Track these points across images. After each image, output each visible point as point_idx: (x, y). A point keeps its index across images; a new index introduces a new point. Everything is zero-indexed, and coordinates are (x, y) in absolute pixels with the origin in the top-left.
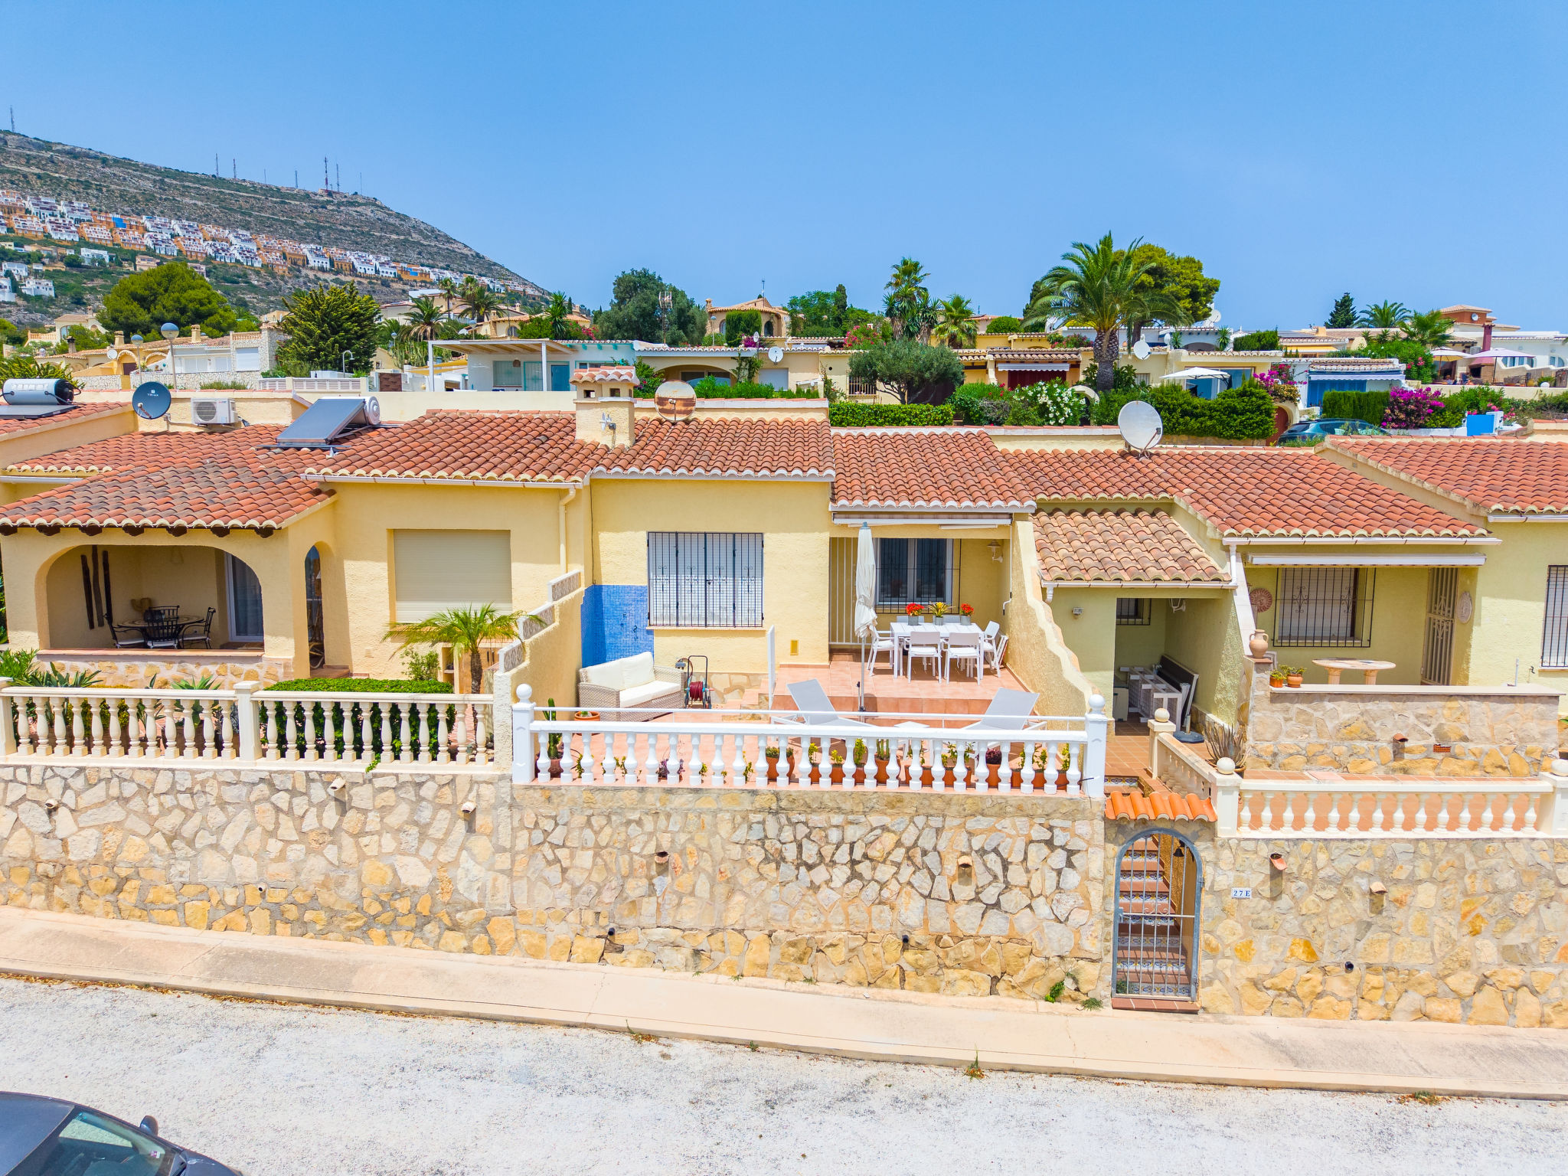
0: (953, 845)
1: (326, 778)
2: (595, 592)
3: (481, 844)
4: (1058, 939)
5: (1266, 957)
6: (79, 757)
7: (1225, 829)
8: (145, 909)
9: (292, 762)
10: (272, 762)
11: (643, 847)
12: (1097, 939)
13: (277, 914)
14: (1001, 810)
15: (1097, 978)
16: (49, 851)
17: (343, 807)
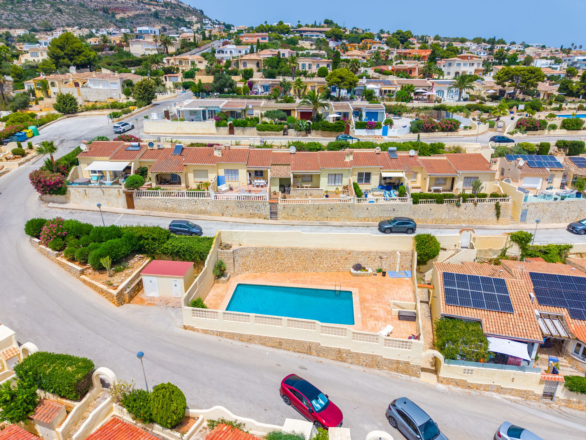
0: (255, 205)
1: (194, 199)
2: (218, 177)
3: (210, 205)
4: (265, 214)
5: (283, 215)
6: (168, 197)
7: (279, 203)
8: (176, 212)
9: (190, 198)
10: (188, 198)
11: (225, 206)
12: (268, 213)
13: (190, 212)
14: (259, 202)
15: (269, 217)
16: (166, 206)
17: (196, 202)
